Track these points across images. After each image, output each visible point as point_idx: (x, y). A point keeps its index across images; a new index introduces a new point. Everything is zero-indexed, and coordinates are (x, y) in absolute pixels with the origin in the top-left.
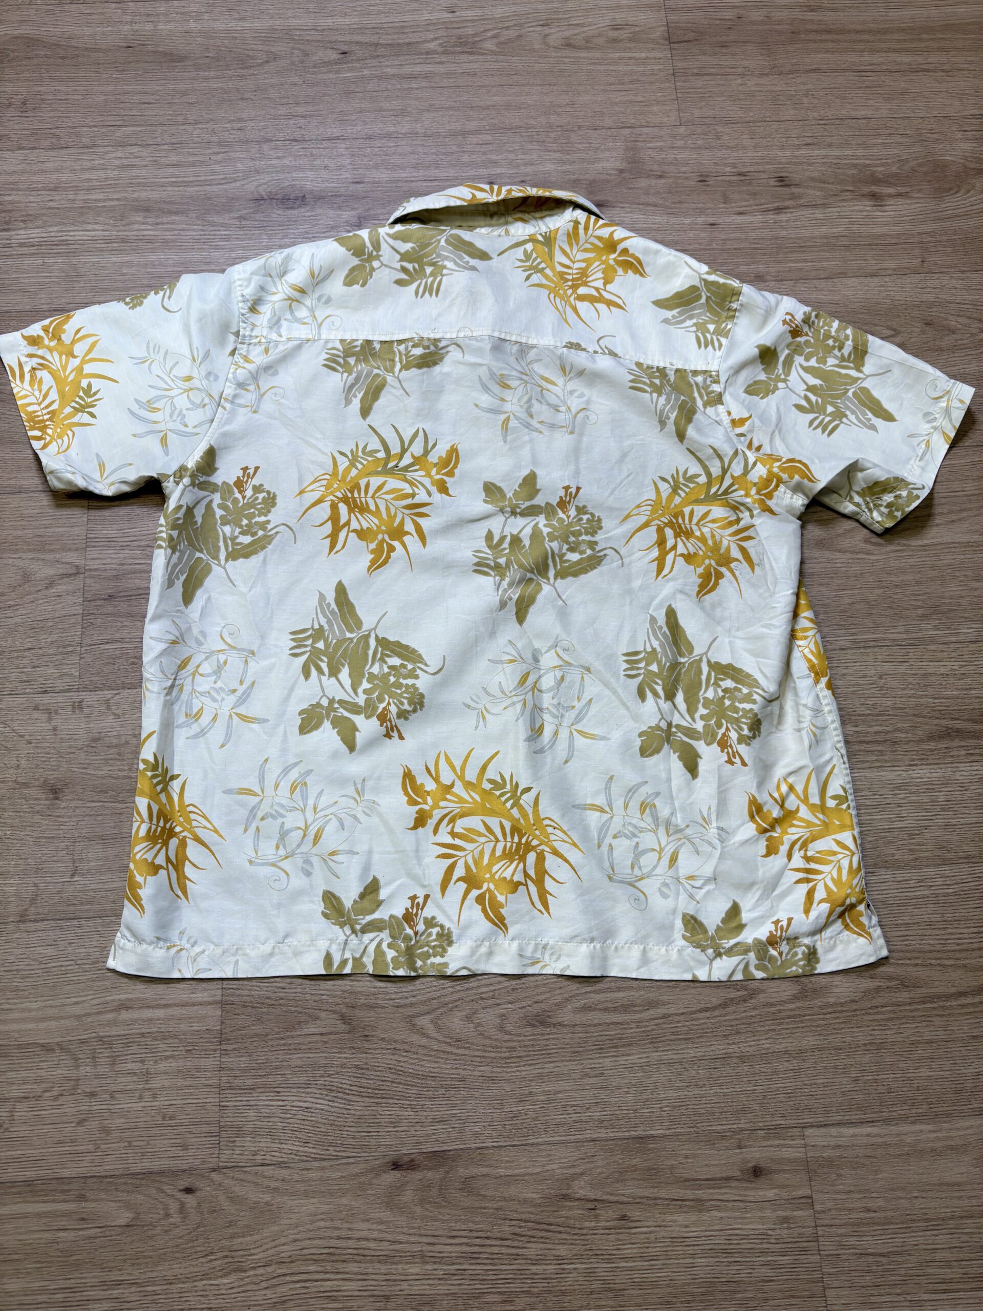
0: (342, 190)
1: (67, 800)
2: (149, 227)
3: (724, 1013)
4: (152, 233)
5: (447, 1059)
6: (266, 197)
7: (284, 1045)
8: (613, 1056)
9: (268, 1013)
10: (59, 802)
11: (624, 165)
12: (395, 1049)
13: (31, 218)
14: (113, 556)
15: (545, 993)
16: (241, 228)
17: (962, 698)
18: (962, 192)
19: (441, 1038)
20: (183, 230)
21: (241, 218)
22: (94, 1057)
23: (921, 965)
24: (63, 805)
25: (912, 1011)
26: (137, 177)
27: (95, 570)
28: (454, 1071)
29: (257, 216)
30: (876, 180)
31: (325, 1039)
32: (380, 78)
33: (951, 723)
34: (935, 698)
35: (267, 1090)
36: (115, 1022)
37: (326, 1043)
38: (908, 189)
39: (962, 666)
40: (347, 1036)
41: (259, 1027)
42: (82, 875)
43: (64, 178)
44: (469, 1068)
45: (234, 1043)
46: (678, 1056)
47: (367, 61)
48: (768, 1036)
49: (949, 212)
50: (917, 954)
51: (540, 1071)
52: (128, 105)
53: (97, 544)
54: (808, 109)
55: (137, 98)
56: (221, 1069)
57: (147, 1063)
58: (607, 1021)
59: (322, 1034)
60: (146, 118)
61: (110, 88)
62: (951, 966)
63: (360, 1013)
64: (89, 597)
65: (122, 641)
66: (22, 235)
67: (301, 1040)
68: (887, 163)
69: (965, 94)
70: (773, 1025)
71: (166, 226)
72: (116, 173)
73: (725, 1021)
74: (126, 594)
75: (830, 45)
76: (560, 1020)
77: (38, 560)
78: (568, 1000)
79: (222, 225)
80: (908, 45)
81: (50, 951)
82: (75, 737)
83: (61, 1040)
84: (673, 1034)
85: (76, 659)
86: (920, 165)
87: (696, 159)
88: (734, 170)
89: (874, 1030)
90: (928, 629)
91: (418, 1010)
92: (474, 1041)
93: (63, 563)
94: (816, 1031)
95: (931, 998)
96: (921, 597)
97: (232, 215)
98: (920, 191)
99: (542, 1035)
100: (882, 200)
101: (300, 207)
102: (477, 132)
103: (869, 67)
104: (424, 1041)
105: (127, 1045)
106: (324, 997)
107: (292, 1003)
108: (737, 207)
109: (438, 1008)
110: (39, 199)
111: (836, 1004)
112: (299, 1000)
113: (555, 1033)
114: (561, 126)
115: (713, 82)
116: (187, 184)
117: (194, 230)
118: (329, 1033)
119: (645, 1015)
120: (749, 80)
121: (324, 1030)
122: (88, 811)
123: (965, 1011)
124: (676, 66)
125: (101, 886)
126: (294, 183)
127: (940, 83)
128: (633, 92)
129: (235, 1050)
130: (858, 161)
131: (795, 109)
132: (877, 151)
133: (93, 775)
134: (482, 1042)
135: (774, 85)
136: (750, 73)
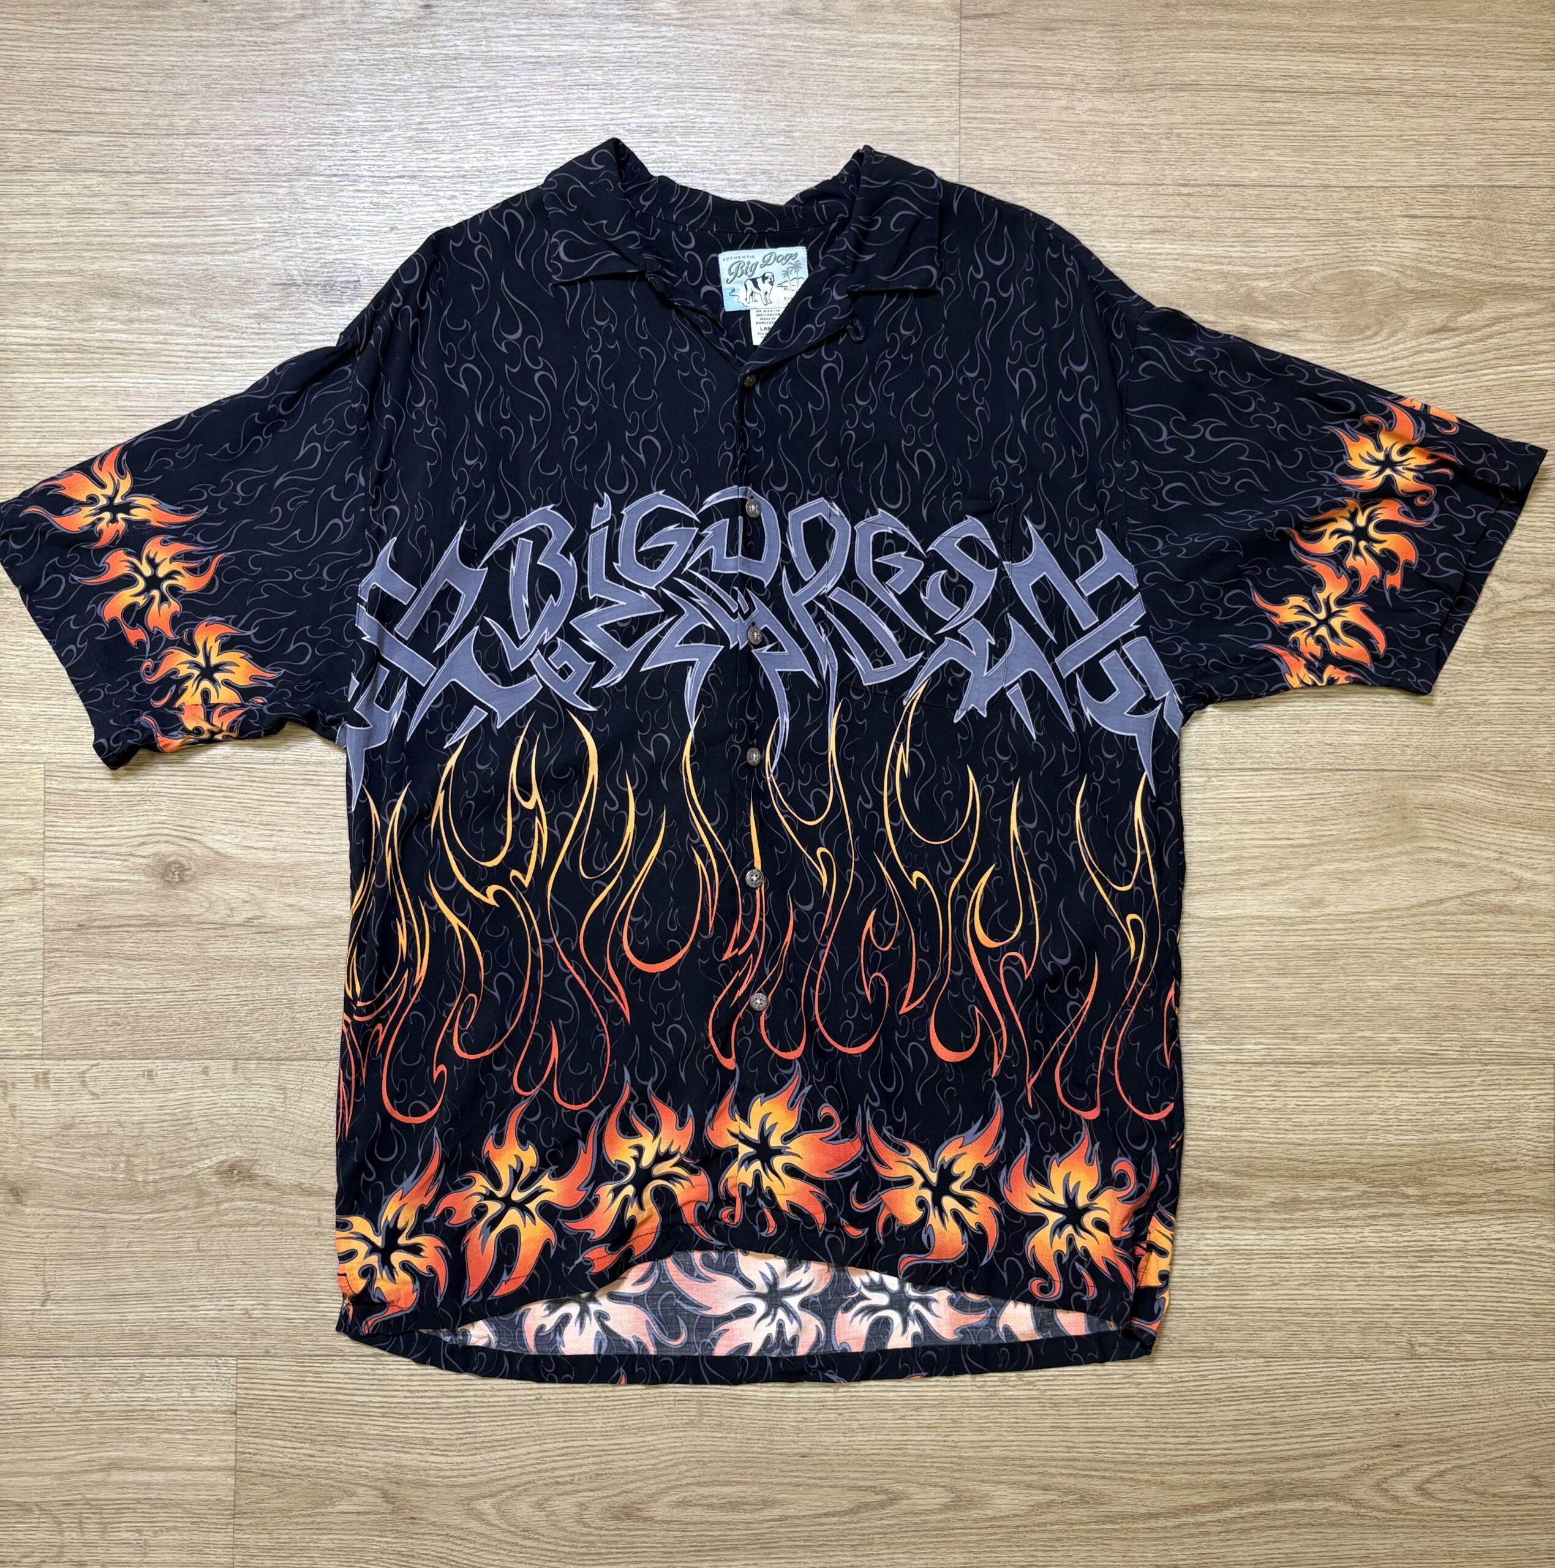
1: (33, 1206)
2: (119, 327)
3: (856, 1519)
4: (124, 336)
6: (300, 282)
7: (311, 1523)
8: (714, 1561)
9: (293, 1485)
10: (23, 1208)
12: (448, 1535)
14: (83, 866)
15: (636, 1481)
18: (1385, 332)
19: (504, 1526)
20: (172, 334)
21: (260, 317)
22: (81, 1523)
23: (1109, 1478)
24: (28, 1210)
25: (1088, 1531)
26: (98, 233)
27: (58, 885)
29: (285, 316)
30: (1253, 305)
31: (362, 1518)
32: (488, 62)
36: (104, 1484)
37: (363, 1523)
38: (1297, 324)
40: (389, 1517)
41: (281, 1500)
42: (55, 1302)
45: (251, 1517)
48: (906, 1549)
50: (1107, 1465)
52: (80, 92)
53: (59, 847)
54: (1166, 162)
55: (91, 78)
56: (235, 1546)
57: (145, 1533)
58: (710, 1519)
59: (358, 1513)
60: (109, 119)
61: (49, 55)
62: (1147, 1481)
63: (406, 1491)
64: (51, 925)
67: (332, 1519)
68: (1275, 273)
69: (1427, 144)
70: (915, 1537)
71: (145, 326)
72: (64, 222)
73: (857, 1528)
74: (103, 923)
75: (1224, 33)
76: (652, 1514)
78: (664, 1492)
79: (231, 328)
80: (1354, 39)
81: (20, 1395)
82: (40, 1121)
83: (39, 1500)
84: (790, 1539)
85: (36, 1013)
86: (1326, 280)
91: (477, 1492)
92: (545, 1532)
93: (12, 873)
95: (1112, 1519)
97: (247, 310)
98: (1318, 329)
99: (630, 1530)
101: (351, 301)
103: (1280, 83)
104: (483, 1529)
105: (119, 1511)
106: (363, 1469)
107: (322, 1475)
109: (503, 1491)
111: (994, 1518)
112: (331, 1472)
113: (645, 1530)
115: (1021, 102)
116: (177, 250)
117: (188, 335)
118: (368, 1513)
119: (758, 1516)
120: (1080, 100)
121: (362, 1509)
122: (60, 1221)
123: (1154, 1535)
124: (966, 65)
125: (81, 1317)
126: (342, 256)
127: (1393, 119)
128: (891, 113)
129: (251, 1525)
130: (1230, 268)
131: (1147, 161)
132: (1262, 250)
133: (66, 1174)
134: (555, 1534)
135: (1119, 112)
136: (1083, 86)
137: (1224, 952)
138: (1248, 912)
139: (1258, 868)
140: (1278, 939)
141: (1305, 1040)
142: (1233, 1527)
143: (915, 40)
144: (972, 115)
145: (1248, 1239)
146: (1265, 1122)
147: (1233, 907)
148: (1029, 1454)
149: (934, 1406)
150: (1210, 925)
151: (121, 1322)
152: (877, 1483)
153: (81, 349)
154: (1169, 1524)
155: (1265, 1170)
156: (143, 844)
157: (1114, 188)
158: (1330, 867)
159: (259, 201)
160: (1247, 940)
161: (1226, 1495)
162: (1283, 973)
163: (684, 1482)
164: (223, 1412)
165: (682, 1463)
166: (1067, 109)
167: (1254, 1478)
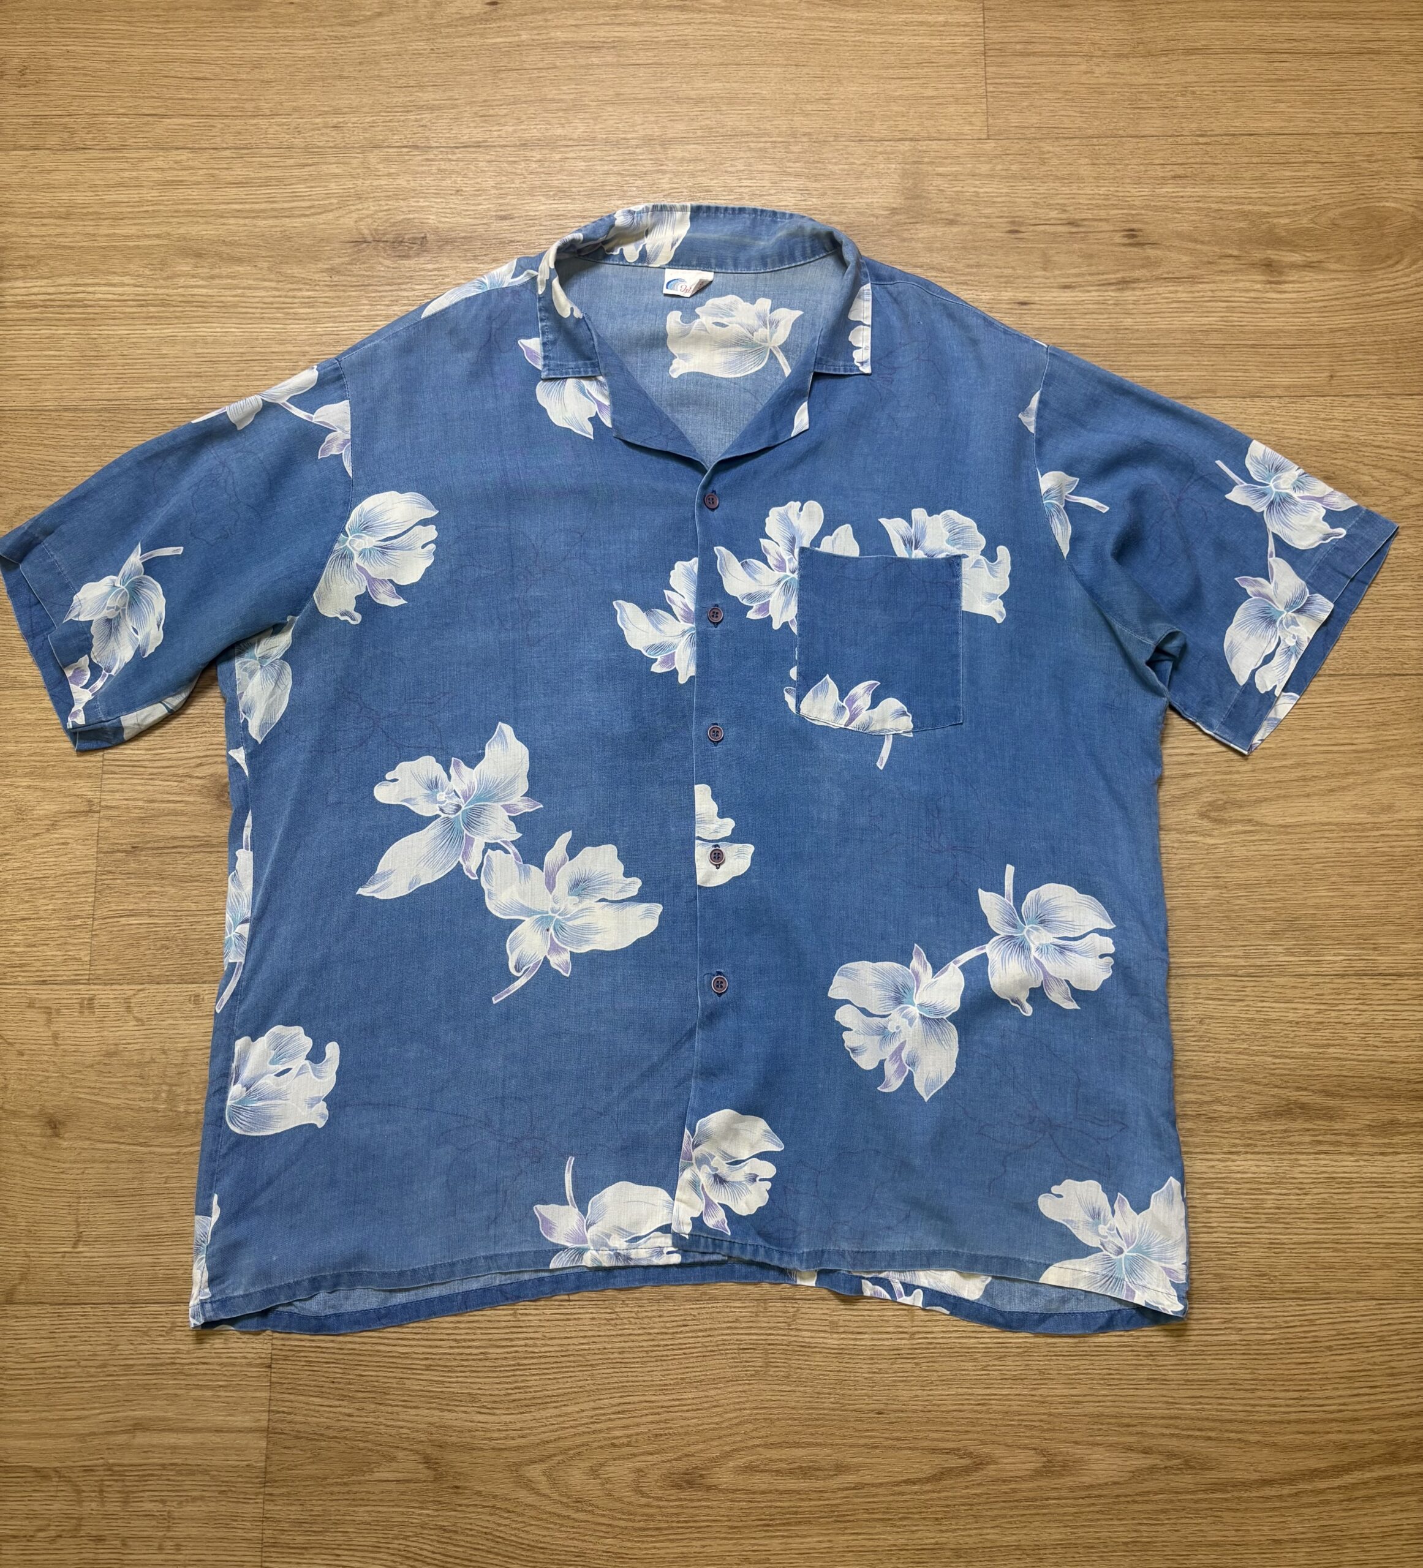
0: (481, 229)
1: (70, 1139)
2: (201, 283)
3: (938, 1487)
4: (204, 291)
5: (562, 1525)
6: (370, 239)
7: (348, 1493)
8: (783, 1536)
9: (329, 1449)
10: (60, 1142)
11: (898, 202)
12: (493, 1507)
13: (32, 262)
14: (139, 788)
15: (697, 1443)
16: (333, 286)
17: (1315, 1059)
18: (1406, 261)
19: (555, 1496)
20: (249, 288)
21: (332, 271)
22: (101, 1491)
23: (1216, 1439)
24: (65, 1144)
25: (1196, 1502)
26: (185, 202)
27: (114, 807)
28: (570, 1542)
29: (355, 269)
30: (1275, 240)
31: (401, 1488)
32: (547, 47)
33: (1294, 1095)
34: (1276, 1057)
35: (324, 1551)
36: (126, 1447)
37: (403, 1493)
38: (1320, 256)
39: (1320, 1011)
40: (431, 1486)
41: (315, 1467)
42: (87, 1243)
43: (80, 198)
44: (591, 1539)
45: (282, 1486)
46: (871, 1543)
47: (526, 18)
48: (994, 1523)
49: (1382, 296)
50: (1212, 1424)
51: (685, 1550)
53: (117, 769)
54: (1183, 116)
55: (187, 70)
56: (265, 1519)
57: (169, 1503)
58: (781, 1487)
59: (398, 1481)
60: (200, 104)
61: (149, 51)
62: (1258, 1443)
63: (449, 1456)
64: (106, 848)
65: (149, 913)
66: (19, 288)
67: (370, 1488)
68: (1294, 211)
70: (1004, 1508)
71: (225, 281)
72: (155, 193)
73: (939, 1499)
74: (156, 845)
76: (715, 1482)
77: (36, 788)
78: (729, 1455)
79: (305, 281)
81: (45, 1346)
82: (82, 1049)
83: (59, 1465)
84: (866, 1511)
85: (86, 936)
86: (1344, 216)
87: (1007, 195)
88: (1064, 216)
89: (1140, 1524)
90: (1278, 953)
91: (525, 1456)
93: (70, 795)
94: (1061, 1521)
95: (1223, 1486)
96: (1274, 905)
97: (320, 265)
98: (1340, 259)
99: (692, 1500)
100: (1281, 273)
101: (418, 255)
102: (683, 141)
103: (1286, 45)
104: (532, 1499)
105: (141, 1479)
106: (404, 1431)
107: (360, 1437)
108: (1062, 276)
109: (555, 1455)
110: (44, 231)
111: (1091, 1486)
112: (370, 1433)
113: (708, 1500)
114: (809, 134)
115: (1043, 68)
116: (257, 215)
117: (265, 288)
118: (408, 1481)
119: (832, 1483)
120: (1098, 65)
121: (400, 1476)
122: (98, 1154)
123: (1268, 1505)
124: (989, 38)
125: (112, 1260)
126: (411, 216)
127: (1394, 75)
128: (921, 81)
129: (282, 1495)
130: (1250, 207)
131: (1164, 116)
132: (1281, 190)
133: (106, 1104)
134: (611, 1505)
135: (1136, 74)
136: (1100, 53)
137: (1295, 861)
138: (1317, 818)
139: (1322, 774)
140: (1349, 845)
141: (1385, 950)
142: (1356, 1494)
143: (941, 18)
144: (997, 81)
145: (1346, 1165)
146: (1352, 1037)
147: (1301, 814)
148: (1125, 1411)
149: (1018, 1355)
150: (1279, 833)
151: (154, 1264)
152: (959, 1445)
153: (164, 303)
154: (1285, 1492)
155: (1358, 1089)
156: (201, 765)
157: (1135, 140)
158: (1397, 772)
159: (337, 171)
160: (1318, 848)
161: (1345, 1458)
162: (1357, 880)
163: (750, 1443)
164: (257, 1365)
165: (748, 1422)
166: (1086, 73)
167: (1375, 1437)
